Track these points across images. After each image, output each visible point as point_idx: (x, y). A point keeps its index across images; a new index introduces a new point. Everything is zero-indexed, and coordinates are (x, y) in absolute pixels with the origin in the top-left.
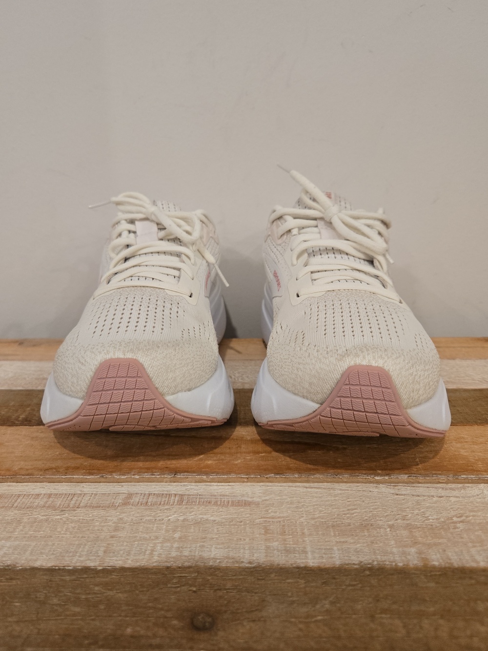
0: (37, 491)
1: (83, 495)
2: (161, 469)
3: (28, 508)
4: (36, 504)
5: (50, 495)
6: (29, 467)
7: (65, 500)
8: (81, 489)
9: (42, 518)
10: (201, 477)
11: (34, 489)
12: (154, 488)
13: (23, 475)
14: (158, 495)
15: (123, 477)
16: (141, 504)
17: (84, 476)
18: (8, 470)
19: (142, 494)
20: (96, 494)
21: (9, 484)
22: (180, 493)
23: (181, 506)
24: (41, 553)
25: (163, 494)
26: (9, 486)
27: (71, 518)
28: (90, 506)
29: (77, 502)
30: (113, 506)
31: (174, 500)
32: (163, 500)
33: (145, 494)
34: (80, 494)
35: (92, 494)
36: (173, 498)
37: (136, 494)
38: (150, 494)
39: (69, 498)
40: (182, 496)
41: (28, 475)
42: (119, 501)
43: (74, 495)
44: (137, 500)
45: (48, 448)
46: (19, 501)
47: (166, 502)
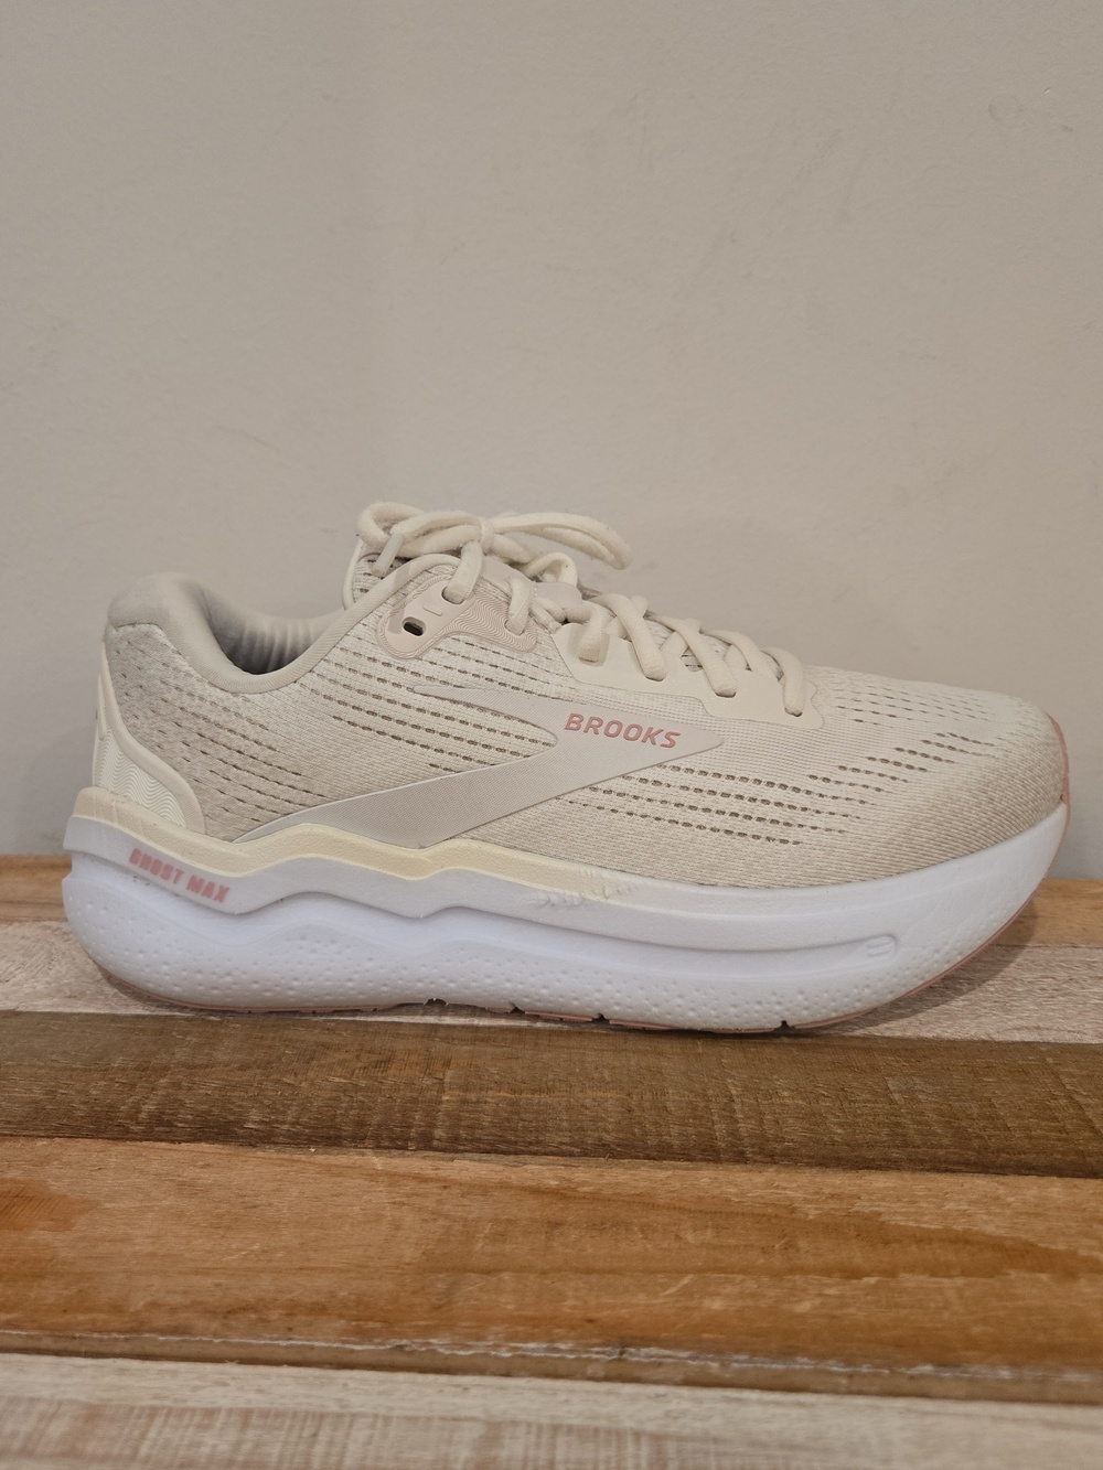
0: (206, 1398)
2: (573, 1328)
4: (205, 1451)
5: (246, 1416)
6: (179, 1299)
7: (294, 1438)
8: (340, 1396)
10: (703, 1363)
12: (566, 1401)
13: (162, 1332)
14: (583, 1434)
15: (462, 1353)
17: (345, 1341)
18: (116, 1308)
19: (528, 1426)
20: (387, 1420)
22: (650, 1427)
25: (596, 1431)
31: (637, 1456)
32: (603, 1454)
33: (540, 1428)
34: (340, 1416)
35: (376, 1416)
36: (630, 1448)
37: (515, 1423)
38: (555, 1429)
39: (306, 1433)
40: (658, 1439)
41: (176, 1330)
42: (463, 1454)
43: (322, 1417)
44: (519, 1449)
45: (228, 1227)
46: (153, 1434)
47: (614, 1463)
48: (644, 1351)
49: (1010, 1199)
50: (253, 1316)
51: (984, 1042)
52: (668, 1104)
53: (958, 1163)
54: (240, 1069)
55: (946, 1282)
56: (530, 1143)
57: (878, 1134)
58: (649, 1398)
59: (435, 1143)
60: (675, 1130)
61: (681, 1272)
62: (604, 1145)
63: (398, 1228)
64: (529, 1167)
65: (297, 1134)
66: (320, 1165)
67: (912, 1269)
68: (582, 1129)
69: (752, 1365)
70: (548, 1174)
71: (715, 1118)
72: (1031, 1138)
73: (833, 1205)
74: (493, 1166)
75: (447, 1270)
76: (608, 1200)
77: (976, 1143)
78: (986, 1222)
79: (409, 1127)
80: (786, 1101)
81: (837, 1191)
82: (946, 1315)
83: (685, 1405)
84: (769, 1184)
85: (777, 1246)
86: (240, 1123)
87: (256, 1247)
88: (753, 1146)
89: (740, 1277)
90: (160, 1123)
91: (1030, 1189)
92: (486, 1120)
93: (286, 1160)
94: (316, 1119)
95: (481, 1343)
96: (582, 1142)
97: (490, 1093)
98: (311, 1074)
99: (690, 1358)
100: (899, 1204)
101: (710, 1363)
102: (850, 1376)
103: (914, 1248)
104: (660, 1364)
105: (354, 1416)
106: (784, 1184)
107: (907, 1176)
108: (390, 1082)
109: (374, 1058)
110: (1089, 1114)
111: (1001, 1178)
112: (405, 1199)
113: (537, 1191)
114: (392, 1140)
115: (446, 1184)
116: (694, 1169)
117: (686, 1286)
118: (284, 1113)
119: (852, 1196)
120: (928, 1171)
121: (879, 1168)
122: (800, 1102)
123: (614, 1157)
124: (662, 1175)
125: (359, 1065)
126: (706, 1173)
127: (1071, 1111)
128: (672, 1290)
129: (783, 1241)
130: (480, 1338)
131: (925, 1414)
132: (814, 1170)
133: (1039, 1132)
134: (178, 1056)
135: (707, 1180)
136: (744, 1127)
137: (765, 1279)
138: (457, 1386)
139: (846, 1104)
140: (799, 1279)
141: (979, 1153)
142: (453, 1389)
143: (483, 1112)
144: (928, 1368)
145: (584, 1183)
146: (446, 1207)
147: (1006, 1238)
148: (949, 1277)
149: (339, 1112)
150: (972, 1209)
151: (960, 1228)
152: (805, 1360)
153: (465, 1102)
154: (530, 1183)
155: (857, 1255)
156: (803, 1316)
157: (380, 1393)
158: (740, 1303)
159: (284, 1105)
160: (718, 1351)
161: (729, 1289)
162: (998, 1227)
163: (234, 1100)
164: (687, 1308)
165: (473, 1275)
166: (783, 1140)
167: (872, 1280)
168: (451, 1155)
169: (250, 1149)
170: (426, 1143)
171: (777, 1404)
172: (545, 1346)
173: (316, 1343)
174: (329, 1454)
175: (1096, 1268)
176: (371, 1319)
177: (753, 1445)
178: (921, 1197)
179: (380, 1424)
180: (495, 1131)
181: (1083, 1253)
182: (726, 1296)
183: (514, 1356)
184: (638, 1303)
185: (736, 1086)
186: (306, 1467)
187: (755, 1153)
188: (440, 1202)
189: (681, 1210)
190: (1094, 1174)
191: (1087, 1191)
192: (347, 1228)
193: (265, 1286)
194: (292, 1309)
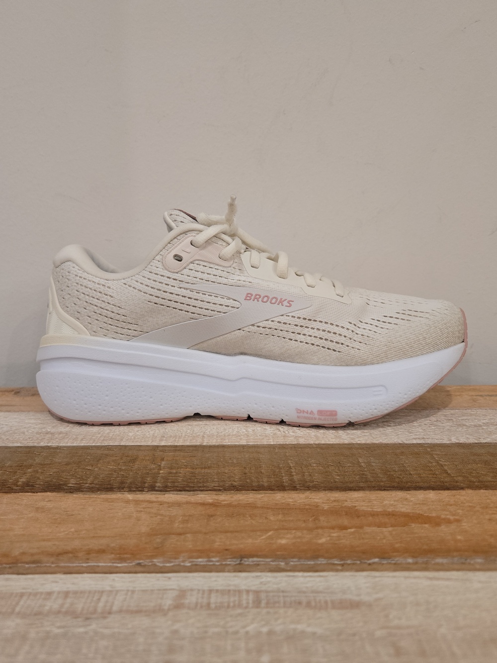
0: (48, 587)
1: (115, 592)
2: (219, 553)
3: (36, 614)
4: (47, 608)
5: (67, 594)
6: (36, 550)
7: (89, 601)
8: (111, 584)
9: (57, 631)
10: (277, 563)
11: (43, 584)
12: (216, 581)
13: (27, 563)
14: (223, 592)
15: (168, 565)
16: (202, 607)
17: (113, 563)
18: (5, 555)
19: (199, 590)
20: (133, 592)
21: (7, 576)
22: (253, 588)
23: (258, 610)
25: (229, 591)
26: (7, 580)
27: (101, 630)
28: (127, 611)
29: (108, 604)
30: (159, 611)
31: (248, 599)
32: (232, 599)
33: (204, 591)
34: (111, 591)
35: (128, 591)
36: (244, 596)
37: (192, 590)
38: (210, 591)
39: (95, 599)
40: (257, 592)
41: (34, 562)
42: (168, 602)
43: (103, 592)
44: (194, 600)
45: (60, 523)
46: (22, 603)
47: (237, 602)
48: (251, 560)
49: (412, 499)
50: (71, 555)
51: (400, 444)
52: (262, 471)
53: (388, 487)
54: (66, 464)
55: (384, 529)
56: (200, 487)
57: (355, 478)
58: (253, 577)
59: (157, 488)
60: (265, 480)
61: (267, 531)
62: (233, 486)
63: (139, 520)
64: (200, 495)
65: (93, 488)
66: (103, 499)
67: (369, 525)
68: (224, 481)
69: (299, 563)
70: (208, 498)
71: (283, 475)
72: (421, 477)
73: (335, 504)
74: (183, 496)
75: (161, 534)
76: (235, 506)
77: (397, 480)
78: (402, 508)
79: (145, 483)
80: (315, 468)
81: (337, 499)
82: (384, 541)
83: (269, 579)
84: (307, 498)
85: (310, 520)
86: (65, 484)
87: (73, 530)
88: (300, 484)
89: (294, 531)
90: (28, 485)
91: (420, 495)
92: (180, 479)
93: (87, 497)
94: (102, 481)
95: (176, 560)
96: (224, 486)
97: (182, 469)
98: (99, 465)
99: (271, 561)
100: (364, 503)
101: (280, 563)
102: (342, 565)
103: (371, 518)
104: (258, 565)
105: (117, 591)
106: (313, 497)
107: (367, 492)
108: (136, 467)
109: (129, 458)
110: (446, 468)
111: (408, 492)
112: (142, 509)
113: (203, 504)
114: (137, 488)
115: (161, 503)
116: (274, 493)
117: (269, 536)
118: (86, 480)
119: (344, 500)
120: (376, 490)
121: (355, 490)
122: (321, 468)
123: (238, 490)
124: (259, 496)
125: (122, 461)
126: (279, 495)
127: (438, 467)
128: (264, 537)
129: (313, 518)
130: (176, 558)
131: (376, 577)
132: (327, 492)
133: (424, 475)
134: (37, 461)
135: (279, 497)
136: (296, 478)
137: (305, 532)
138: (166, 577)
139: (341, 468)
140: (320, 531)
141: (398, 483)
142: (164, 579)
143: (179, 476)
144: (376, 560)
145: (224, 501)
146: (162, 511)
147: (410, 513)
148: (386, 527)
149: (112, 479)
150: (396, 503)
151: (390, 510)
152: (323, 559)
153: (171, 473)
154: (200, 501)
155: (345, 521)
156: (322, 544)
157: (130, 582)
158: (294, 541)
159: (86, 477)
160: (284, 558)
161: (289, 536)
162: (407, 509)
163: (63, 476)
164: (270, 543)
165: (173, 536)
166: (313, 482)
167: (352, 530)
168: (164, 493)
169: (70, 494)
170: (152, 489)
171: (310, 576)
173: (100, 564)
174: (105, 606)
175: (449, 522)
176: (126, 554)
177: (299, 592)
178: (374, 500)
179: (130, 593)
180: (184, 483)
181: (443, 516)
182: (288, 538)
183: (192, 565)
184: (248, 542)
185: (292, 463)
186: (95, 612)
187: (301, 487)
188: (158, 510)
189: (268, 508)
190: (448, 489)
191: (445, 495)
192: (115, 521)
193: (77, 544)
194: (89, 552)
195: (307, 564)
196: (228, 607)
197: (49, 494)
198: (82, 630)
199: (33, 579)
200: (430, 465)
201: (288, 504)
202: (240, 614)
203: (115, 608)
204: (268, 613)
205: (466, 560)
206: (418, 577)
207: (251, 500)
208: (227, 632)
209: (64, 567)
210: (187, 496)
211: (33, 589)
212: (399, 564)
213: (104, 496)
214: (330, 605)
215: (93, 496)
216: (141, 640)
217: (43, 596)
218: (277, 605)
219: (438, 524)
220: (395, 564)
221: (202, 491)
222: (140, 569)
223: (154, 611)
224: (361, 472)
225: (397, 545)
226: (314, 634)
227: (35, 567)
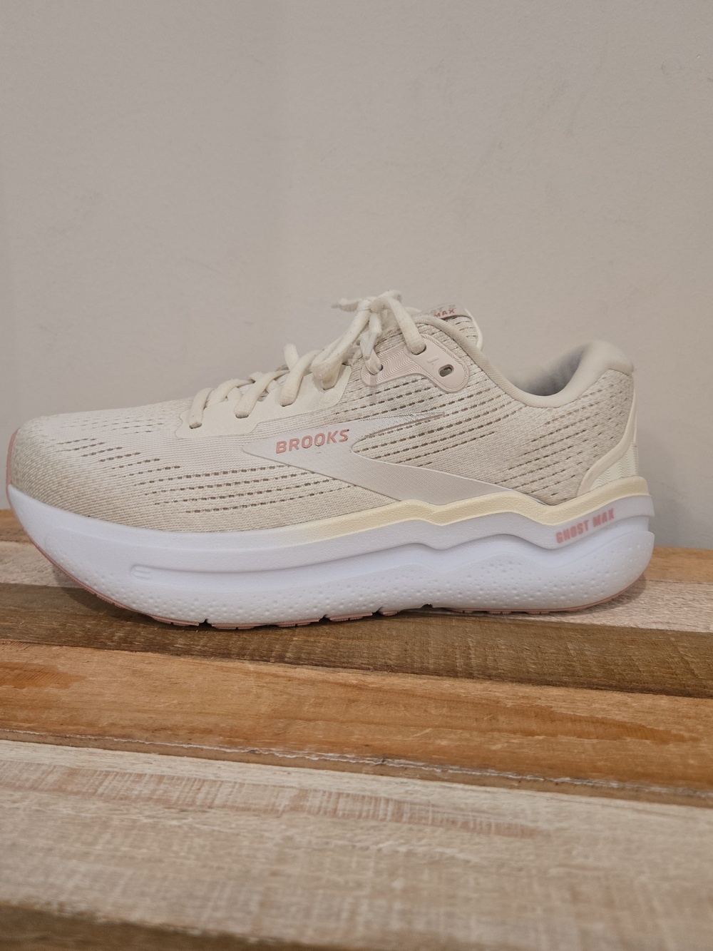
0: (139, 768)
1: (219, 783)
2: (356, 748)
3: (121, 799)
4: (136, 792)
5: (161, 779)
6: (128, 723)
7: (187, 790)
8: (215, 772)
9: (145, 821)
10: (431, 769)
11: (133, 764)
12: (348, 782)
13: (116, 737)
14: (355, 798)
15: (289, 756)
16: (325, 813)
17: (221, 747)
18: (91, 725)
19: (325, 792)
20: (242, 785)
21: (91, 750)
22: (395, 797)
23: (398, 825)
24: (143, 894)
25: (364, 797)
26: (91, 754)
27: (197, 826)
28: (232, 808)
29: (210, 796)
30: (272, 811)
31: (386, 810)
32: (366, 808)
33: (331, 794)
34: (214, 781)
35: (236, 783)
36: (382, 806)
37: (315, 791)
38: (339, 795)
39: (194, 788)
40: (399, 803)
41: (124, 737)
42: (284, 802)
43: (204, 781)
44: (317, 803)
45: (160, 692)
46: (106, 783)
47: (371, 813)
48: (396, 761)
49: (634, 704)
50: (170, 732)
51: (632, 628)
52: (430, 649)
53: (603, 686)
55: (586, 741)
56: (343, 663)
57: (558, 669)
58: (397, 783)
59: (286, 659)
60: (432, 661)
61: (424, 727)
62: (388, 666)
63: (259, 698)
64: (341, 674)
65: (205, 651)
66: (217, 666)
67: (567, 734)
68: (376, 658)
69: (460, 772)
70: (352, 678)
71: (458, 656)
72: (653, 676)
73: (523, 701)
74: (319, 673)
75: (285, 718)
76: (386, 692)
77: (618, 677)
78: (617, 714)
79: (272, 651)
80: (503, 651)
81: (527, 695)
82: (583, 756)
83: (417, 788)
84: (485, 689)
85: (485, 719)
86: (172, 644)
87: (175, 702)
88: (478, 671)
89: (461, 731)
90: (126, 642)
91: (648, 700)
92: (318, 651)
93: (197, 663)
94: (217, 644)
95: (300, 752)
96: (375, 664)
97: (323, 638)
99: (423, 766)
100: (564, 703)
101: (435, 769)
102: (520, 781)
103: (570, 724)
104: (406, 769)
105: (223, 782)
106: (495, 690)
107: (572, 690)
110: (693, 666)
111: (631, 694)
112: (265, 685)
113: (344, 685)
114: (261, 657)
115: (290, 679)
116: (440, 680)
117: (427, 733)
118: (198, 641)
119: (536, 698)
120: (585, 688)
121: (554, 685)
122: (511, 652)
123: (393, 671)
124: (421, 682)
126: (447, 682)
127: (681, 664)
128: (419, 735)
129: (489, 716)
130: (300, 749)
131: (562, 801)
132: (514, 684)
133: (659, 673)
135: (447, 685)
136: (474, 662)
137: (475, 733)
138: (284, 771)
139: (540, 654)
140: (496, 734)
141: (619, 682)
142: (282, 773)
143: (318, 646)
144: (567, 779)
145: (373, 683)
146: (289, 689)
147: (628, 723)
148: (589, 739)
149: (231, 642)
150: (610, 708)
151: (600, 716)
152: (493, 771)
153: (307, 641)
154: (341, 681)
156: (495, 752)
158: (458, 743)
159: (199, 637)
160: (441, 764)
161: (453, 736)
162: (624, 717)
164: (426, 743)
165: (300, 721)
166: (498, 669)
167: (541, 738)
168: (295, 666)
169: (176, 657)
170: (281, 659)
171: (473, 791)
172: (338, 755)
173: (205, 747)
174: (206, 798)
175: (681, 739)
176: (237, 737)
177: (456, 809)
178: (579, 700)
179: (237, 786)
180: (323, 656)
181: (674, 732)
182: (450, 739)
183: (319, 759)
184: (396, 739)
185: (473, 642)
186: (193, 803)
187: (479, 674)
188: (285, 687)
189: (430, 698)
190: (689, 695)
191: (683, 703)
192: (229, 696)
193: (178, 719)
194: (192, 731)
195: (471, 775)
196: (360, 816)
197: (150, 654)
198: (174, 823)
199: (121, 756)
200: (671, 660)
201: (459, 696)
202: (373, 827)
203: (217, 802)
204: (411, 829)
205: (695, 792)
206: (623, 808)
207: (408, 686)
208: (354, 847)
209: (161, 746)
210: (324, 673)
211: (121, 769)
212: (597, 788)
213: (219, 663)
214: (493, 828)
215: (205, 661)
216: (246, 843)
217: (132, 778)
218: (423, 821)
219: (665, 742)
220: (592, 787)
221: (345, 668)
222: (253, 758)
223: (265, 811)
224: (568, 663)
225: (600, 764)
226: (468, 862)
227: (125, 742)
